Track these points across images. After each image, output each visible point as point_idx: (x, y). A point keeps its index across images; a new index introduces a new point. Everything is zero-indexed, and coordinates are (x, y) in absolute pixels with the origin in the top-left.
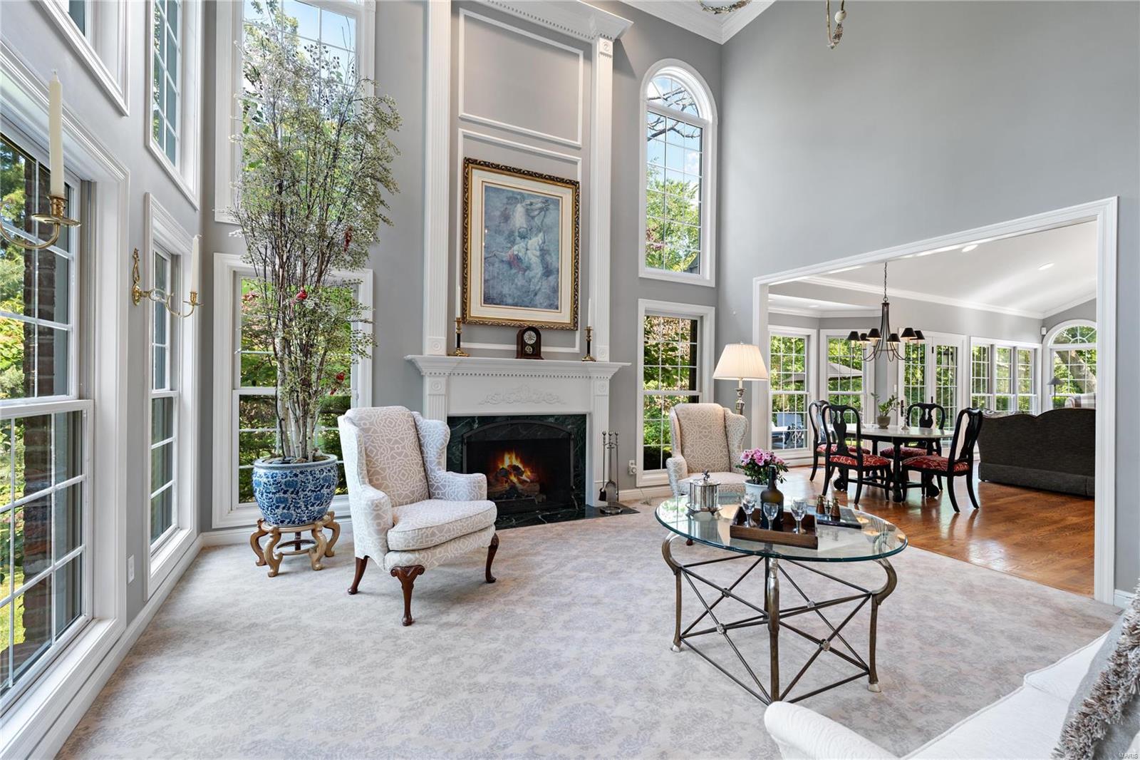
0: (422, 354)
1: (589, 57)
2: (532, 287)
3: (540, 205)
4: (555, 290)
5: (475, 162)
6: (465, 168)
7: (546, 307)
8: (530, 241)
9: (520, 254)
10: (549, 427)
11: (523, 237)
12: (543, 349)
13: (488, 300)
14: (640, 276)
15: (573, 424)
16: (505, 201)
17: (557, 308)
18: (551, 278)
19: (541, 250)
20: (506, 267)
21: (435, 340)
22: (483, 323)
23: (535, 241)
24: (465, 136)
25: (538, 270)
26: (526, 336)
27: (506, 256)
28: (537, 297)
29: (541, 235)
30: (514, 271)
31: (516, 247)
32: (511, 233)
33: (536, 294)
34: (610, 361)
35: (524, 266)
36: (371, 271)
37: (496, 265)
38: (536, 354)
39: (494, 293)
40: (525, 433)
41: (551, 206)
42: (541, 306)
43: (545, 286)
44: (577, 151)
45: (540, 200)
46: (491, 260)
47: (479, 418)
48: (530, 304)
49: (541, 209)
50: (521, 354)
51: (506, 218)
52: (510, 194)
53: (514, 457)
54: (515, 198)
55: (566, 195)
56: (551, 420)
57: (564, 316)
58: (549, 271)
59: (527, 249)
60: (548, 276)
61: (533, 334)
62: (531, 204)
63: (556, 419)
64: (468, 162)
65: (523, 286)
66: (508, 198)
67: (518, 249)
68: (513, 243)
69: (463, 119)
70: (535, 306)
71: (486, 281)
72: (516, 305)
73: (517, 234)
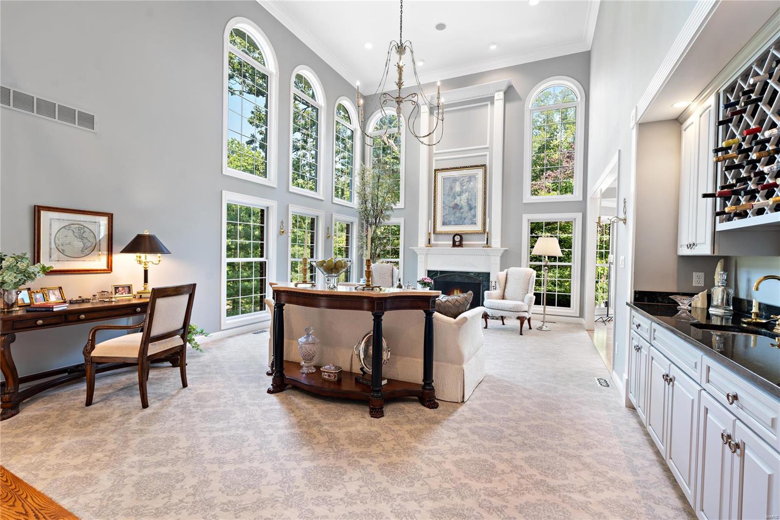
0: (417, 246)
1: (492, 103)
2: (463, 216)
3: (467, 180)
4: (474, 216)
5: (438, 170)
6: (435, 173)
7: (470, 224)
8: (462, 197)
9: (458, 203)
10: (470, 278)
11: (459, 195)
12: (464, 243)
13: (444, 224)
14: (524, 202)
15: (483, 277)
16: (451, 182)
17: (475, 224)
18: (472, 211)
19: (468, 199)
20: (451, 209)
21: (422, 241)
22: (441, 234)
23: (465, 196)
24: (436, 160)
25: (466, 208)
26: (456, 237)
27: (452, 204)
28: (466, 220)
29: (467, 193)
30: (454, 211)
31: (456, 200)
32: (454, 195)
33: (465, 219)
34: (501, 247)
35: (459, 208)
36: (403, 219)
37: (448, 209)
38: (461, 245)
39: (446, 221)
40: (459, 279)
41: (473, 179)
42: (468, 224)
43: (469, 215)
44: (487, 150)
45: (466, 178)
46: (445, 208)
47: (440, 271)
48: (463, 223)
49: (468, 181)
50: (454, 245)
51: (451, 188)
52: (454, 179)
53: (459, 291)
54: (455, 180)
55: (480, 172)
56: (472, 274)
57: (479, 227)
58: (471, 208)
59: (461, 200)
60: (471, 210)
61: (459, 237)
62: (463, 180)
63: (475, 274)
64: (436, 170)
65: (459, 216)
66: (453, 180)
67: (457, 200)
68: (455, 199)
69: (435, 154)
70: (465, 224)
71: (443, 216)
72: (456, 225)
73: (456, 195)
